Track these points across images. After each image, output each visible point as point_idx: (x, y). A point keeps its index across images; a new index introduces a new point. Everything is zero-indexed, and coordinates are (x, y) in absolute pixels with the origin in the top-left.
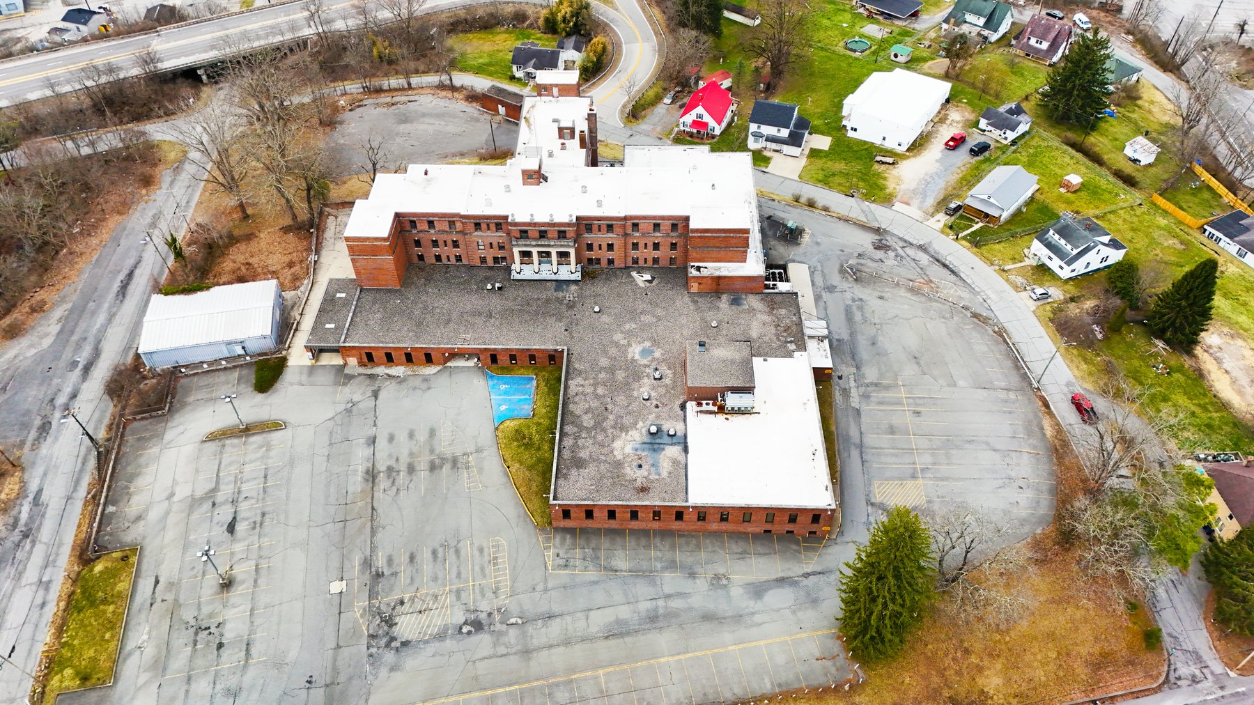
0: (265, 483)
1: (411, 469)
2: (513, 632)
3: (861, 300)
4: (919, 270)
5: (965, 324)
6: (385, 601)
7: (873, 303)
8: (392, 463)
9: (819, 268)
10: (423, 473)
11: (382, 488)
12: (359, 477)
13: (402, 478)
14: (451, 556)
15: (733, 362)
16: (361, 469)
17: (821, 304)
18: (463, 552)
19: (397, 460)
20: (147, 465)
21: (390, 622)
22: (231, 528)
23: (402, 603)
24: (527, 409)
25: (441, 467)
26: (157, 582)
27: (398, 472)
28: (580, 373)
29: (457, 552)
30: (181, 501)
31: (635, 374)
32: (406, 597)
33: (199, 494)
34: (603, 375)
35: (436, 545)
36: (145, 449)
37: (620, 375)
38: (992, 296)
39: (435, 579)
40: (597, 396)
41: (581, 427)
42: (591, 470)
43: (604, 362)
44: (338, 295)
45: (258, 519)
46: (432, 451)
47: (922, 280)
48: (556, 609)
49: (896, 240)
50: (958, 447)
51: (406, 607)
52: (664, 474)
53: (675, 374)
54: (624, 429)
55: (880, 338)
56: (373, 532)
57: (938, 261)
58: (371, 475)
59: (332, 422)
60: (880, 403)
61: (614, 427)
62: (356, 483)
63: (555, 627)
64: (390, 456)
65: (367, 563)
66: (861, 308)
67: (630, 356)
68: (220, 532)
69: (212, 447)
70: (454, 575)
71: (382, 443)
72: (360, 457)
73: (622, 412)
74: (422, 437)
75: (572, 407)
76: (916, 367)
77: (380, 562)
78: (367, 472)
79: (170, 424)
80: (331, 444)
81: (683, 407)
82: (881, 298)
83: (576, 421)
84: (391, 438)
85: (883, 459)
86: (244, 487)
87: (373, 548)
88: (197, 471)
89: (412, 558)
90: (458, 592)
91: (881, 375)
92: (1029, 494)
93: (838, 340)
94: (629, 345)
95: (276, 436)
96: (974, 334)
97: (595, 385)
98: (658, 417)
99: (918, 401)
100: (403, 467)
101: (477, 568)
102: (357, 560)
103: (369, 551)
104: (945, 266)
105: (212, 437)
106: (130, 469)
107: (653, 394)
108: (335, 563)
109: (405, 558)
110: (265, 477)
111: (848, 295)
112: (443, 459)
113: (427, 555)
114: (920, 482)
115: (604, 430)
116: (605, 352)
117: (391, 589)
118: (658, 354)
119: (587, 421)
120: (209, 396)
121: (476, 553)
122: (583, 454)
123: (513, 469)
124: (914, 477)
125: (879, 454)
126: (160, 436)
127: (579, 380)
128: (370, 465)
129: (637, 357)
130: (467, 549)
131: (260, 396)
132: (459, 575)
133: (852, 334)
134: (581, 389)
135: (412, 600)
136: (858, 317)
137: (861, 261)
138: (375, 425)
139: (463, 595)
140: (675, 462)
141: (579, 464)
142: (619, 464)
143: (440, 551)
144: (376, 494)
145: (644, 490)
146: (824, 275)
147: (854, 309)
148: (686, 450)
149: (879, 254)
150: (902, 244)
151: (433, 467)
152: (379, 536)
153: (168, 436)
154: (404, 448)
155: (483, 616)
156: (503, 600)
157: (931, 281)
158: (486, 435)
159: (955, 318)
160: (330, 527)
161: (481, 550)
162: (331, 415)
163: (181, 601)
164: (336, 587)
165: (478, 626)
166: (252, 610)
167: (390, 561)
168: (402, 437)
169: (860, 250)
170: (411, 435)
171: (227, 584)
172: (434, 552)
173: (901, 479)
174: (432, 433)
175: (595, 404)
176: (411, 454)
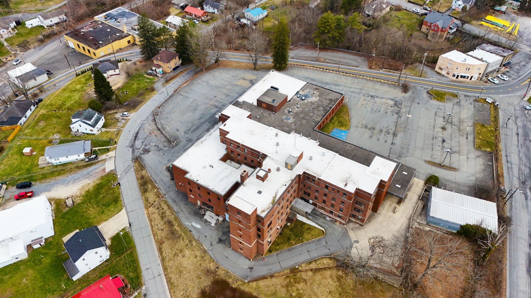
0: (432, 148)
1: (381, 131)
2: (364, 92)
3: (185, 133)
4: (148, 138)
5: (164, 114)
6: (396, 108)
7: (182, 130)
8: (387, 135)
9: (183, 150)
10: (378, 128)
11: (392, 131)
12: (399, 136)
13: (385, 130)
14: (374, 109)
15: (268, 96)
16: (398, 138)
17: (200, 137)
18: (371, 109)
19: (385, 135)
20: (480, 172)
21: (395, 105)
22: (444, 141)
23: (391, 106)
24: (335, 130)
25: (371, 128)
26: (467, 138)
27: (386, 132)
28: (314, 122)
29: (372, 109)
30: (463, 155)
31: (297, 114)
32: (390, 107)
33: (457, 155)
34: (307, 118)
35: (378, 113)
36: (483, 178)
37: (302, 116)
38: (139, 121)
39: (380, 107)
40: (313, 113)
41: (324, 108)
42: (328, 97)
43: (304, 122)
44: (400, 186)
45: (434, 139)
46: (373, 133)
47: (153, 134)
48: (351, 93)
49: (136, 153)
50: (216, 86)
51: (390, 105)
52: (308, 90)
53: (284, 110)
54: (312, 103)
55: (197, 118)
56: (397, 122)
57: (135, 140)
58: (395, 135)
59: (407, 155)
60: (222, 103)
61: (314, 104)
62: (400, 135)
63: (352, 90)
64: (387, 137)
65: (400, 117)
66: (189, 130)
67: (294, 120)
68: (448, 141)
69: (454, 166)
70: (375, 106)
71: (390, 141)
72: (398, 141)
73: (309, 107)
74: (374, 137)
75: (324, 114)
76: (198, 108)
77: (396, 116)
78: (396, 136)
79: (475, 182)
80: (408, 149)
81: (290, 101)
82: (178, 130)
83: (325, 109)
84: (386, 142)
85: (238, 91)
86: (441, 149)
87: (398, 119)
88: (459, 161)
89: (386, 113)
90: (375, 103)
91: (211, 109)
92: (214, 73)
93: (210, 123)
94: (291, 123)
95: (429, 159)
96: (166, 110)
97: (312, 116)
98: (299, 102)
99: (211, 99)
100: (383, 133)
101: (368, 105)
102: (403, 118)
103: (399, 119)
104: (136, 137)
105: (454, 169)
106: (487, 173)
107: (295, 107)
108: (409, 121)
109: (388, 114)
110: (432, 149)
111: (187, 136)
112: (370, 129)
113: (381, 112)
114: (236, 83)
115: (318, 104)
116: (302, 125)
117: (394, 110)
118: (285, 117)
119: (321, 108)
120: (458, 186)
121: (367, 107)
122: (328, 101)
123: (347, 119)
124: (236, 85)
125: (238, 92)
126: (477, 179)
127: (316, 120)
128: (395, 137)
129: (292, 119)
130: (369, 109)
131: (436, 175)
132: (374, 105)
133: (204, 123)
134: (317, 117)
135: (388, 106)
136: (194, 127)
137: (162, 148)
138: (391, 148)
139: (374, 102)
140: (303, 91)
141: (331, 100)
142: (319, 96)
143: (377, 111)
144: (394, 130)
145: (316, 89)
146: (185, 146)
147: (191, 131)
148: (298, 92)
149: (152, 148)
150: (136, 151)
151: (374, 129)
152: (396, 120)
153: (473, 178)
154: (382, 137)
155: (370, 97)
156: (363, 98)
157: (150, 133)
158: (352, 130)
159: (164, 117)
160: (410, 128)
161: (365, 108)
162: (407, 158)
163: (458, 131)
164: (410, 116)
165: (372, 96)
166: (435, 120)
167: (393, 115)
168: (382, 140)
169: (158, 152)
170: (378, 140)
171: (444, 128)
172: (379, 111)
173: (240, 86)
174: (371, 137)
175: (316, 112)
176: (380, 135)
